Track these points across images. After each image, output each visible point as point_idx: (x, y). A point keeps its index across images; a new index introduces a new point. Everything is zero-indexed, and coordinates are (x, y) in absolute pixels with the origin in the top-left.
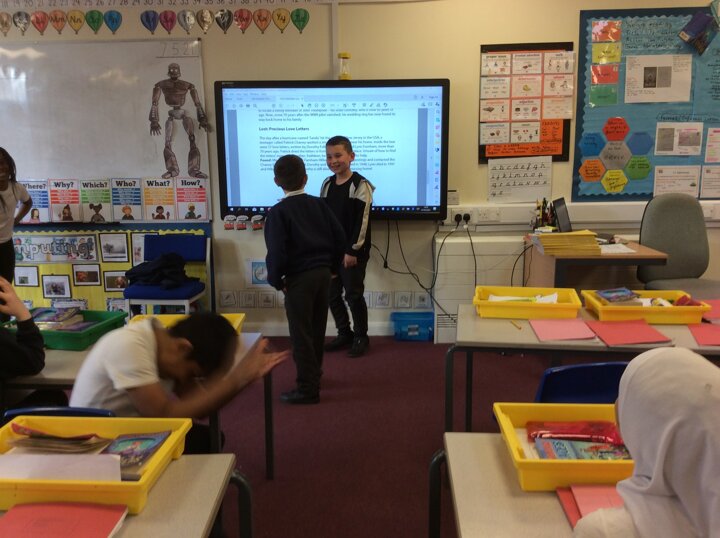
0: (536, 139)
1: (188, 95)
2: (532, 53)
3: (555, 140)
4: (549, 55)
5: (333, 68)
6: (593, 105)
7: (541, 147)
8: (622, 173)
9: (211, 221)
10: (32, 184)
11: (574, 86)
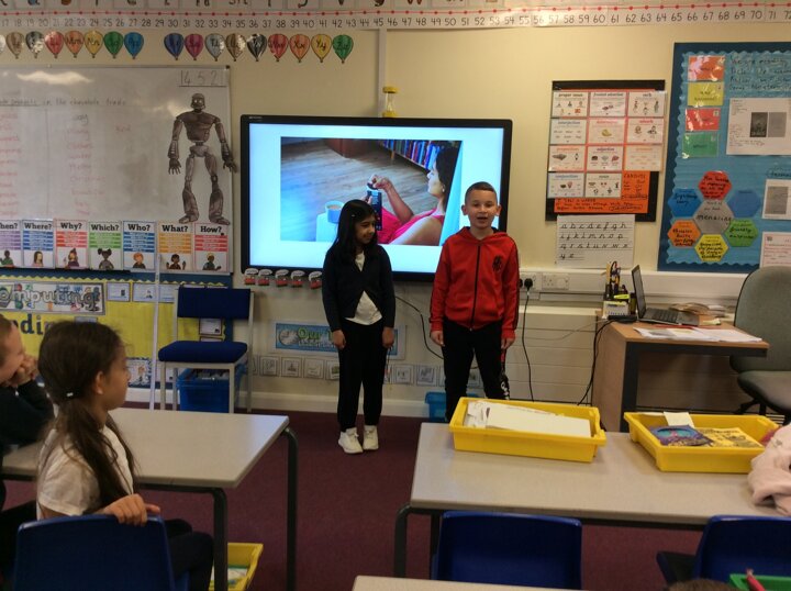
0: (617, 194)
1: (213, 130)
2: (615, 92)
3: (639, 196)
4: (635, 95)
5: (378, 104)
6: (686, 156)
7: (622, 203)
8: (720, 239)
9: (232, 274)
10: (37, 224)
11: (664, 132)
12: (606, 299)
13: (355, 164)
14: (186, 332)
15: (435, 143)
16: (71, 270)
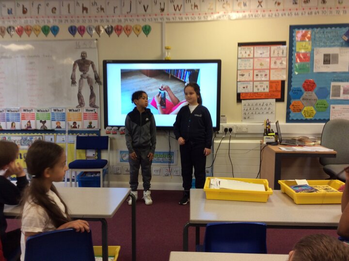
0: (267, 90)
1: (90, 67)
2: (265, 47)
3: (277, 91)
4: (273, 48)
5: (163, 54)
6: (297, 73)
7: (270, 94)
8: (313, 109)
9: (100, 130)
10: (12, 110)
11: (287, 63)
12: (264, 135)
13: (153, 80)
14: (80, 156)
15: (188, 70)
16: (28, 130)
